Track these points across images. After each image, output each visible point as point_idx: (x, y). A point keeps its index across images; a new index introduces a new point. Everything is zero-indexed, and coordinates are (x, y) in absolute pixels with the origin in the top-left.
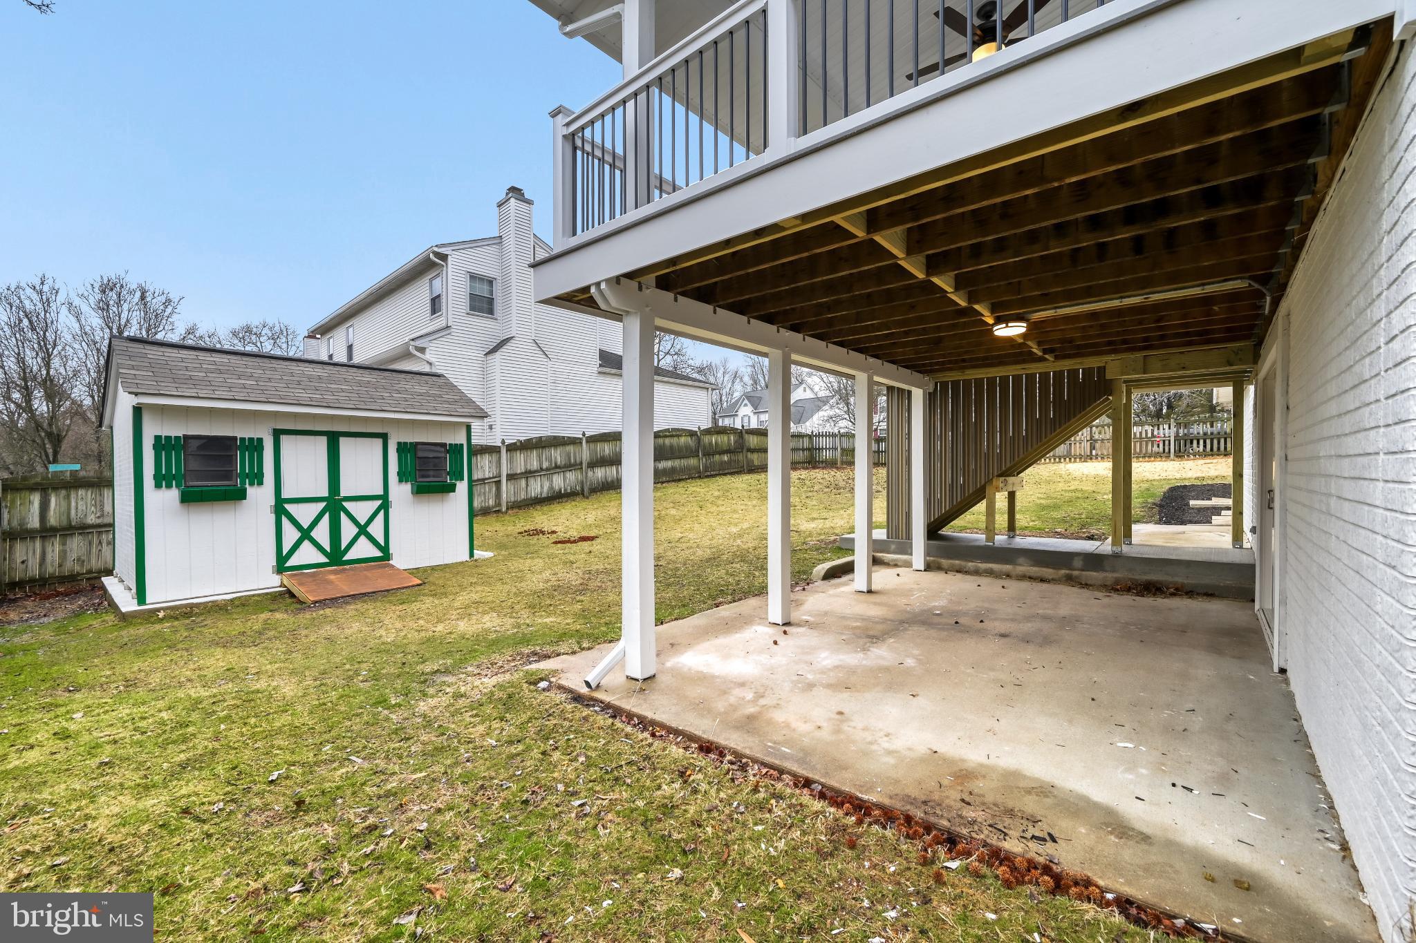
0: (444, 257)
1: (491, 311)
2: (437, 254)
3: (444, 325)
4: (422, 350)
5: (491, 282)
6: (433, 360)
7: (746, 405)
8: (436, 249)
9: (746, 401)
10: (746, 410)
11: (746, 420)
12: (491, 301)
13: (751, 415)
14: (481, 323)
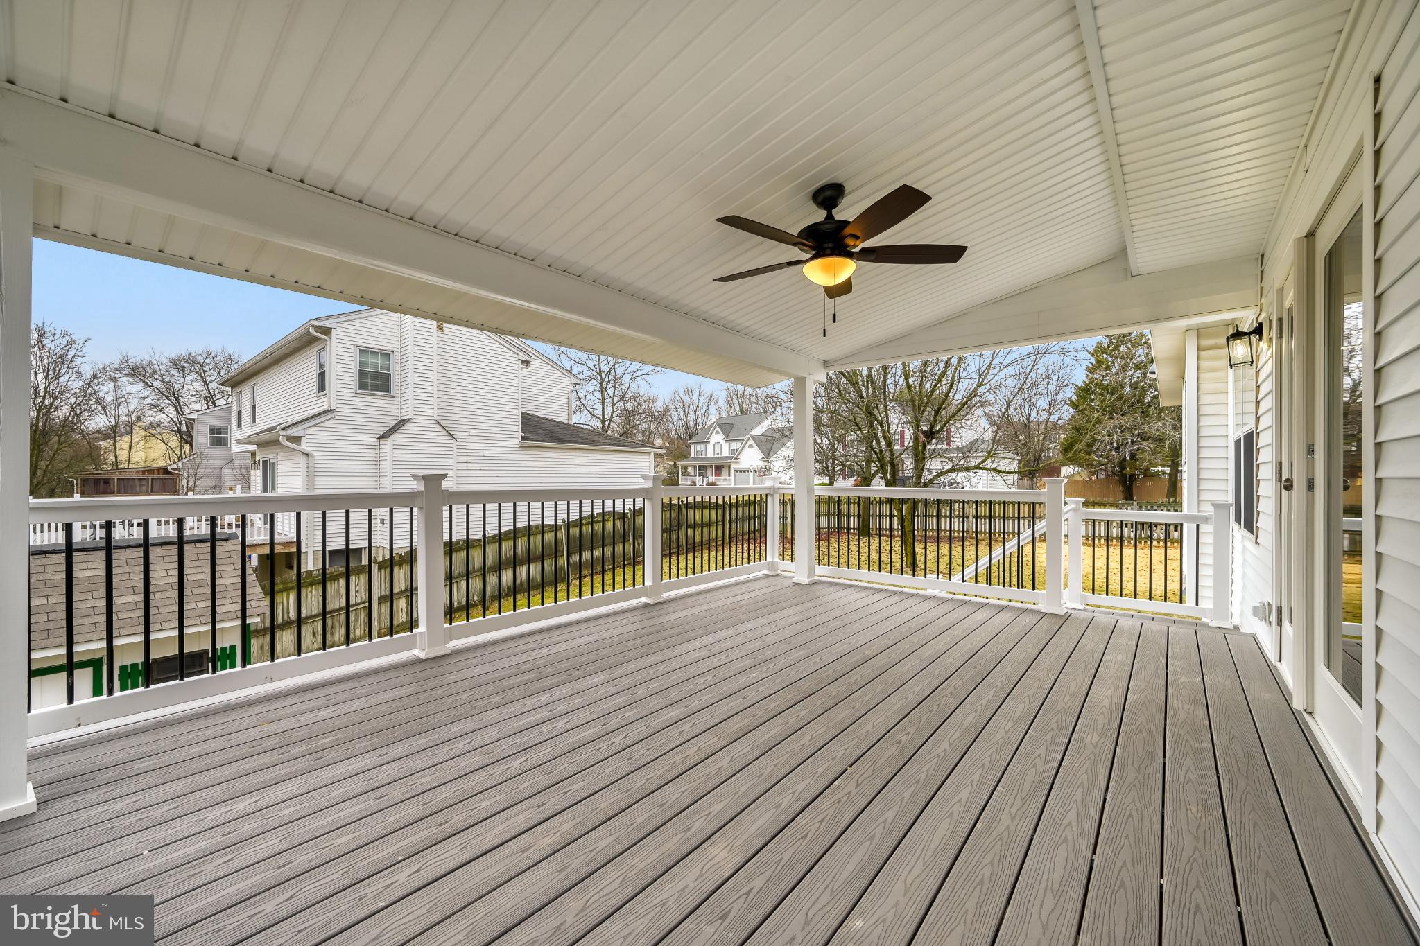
0: (327, 331)
1: (386, 388)
2: (317, 328)
3: (326, 408)
4: (297, 440)
5: (386, 355)
6: (308, 450)
7: (717, 432)
8: (316, 323)
9: (718, 429)
10: (717, 437)
11: (718, 447)
12: (387, 377)
13: (723, 442)
14: (375, 403)
